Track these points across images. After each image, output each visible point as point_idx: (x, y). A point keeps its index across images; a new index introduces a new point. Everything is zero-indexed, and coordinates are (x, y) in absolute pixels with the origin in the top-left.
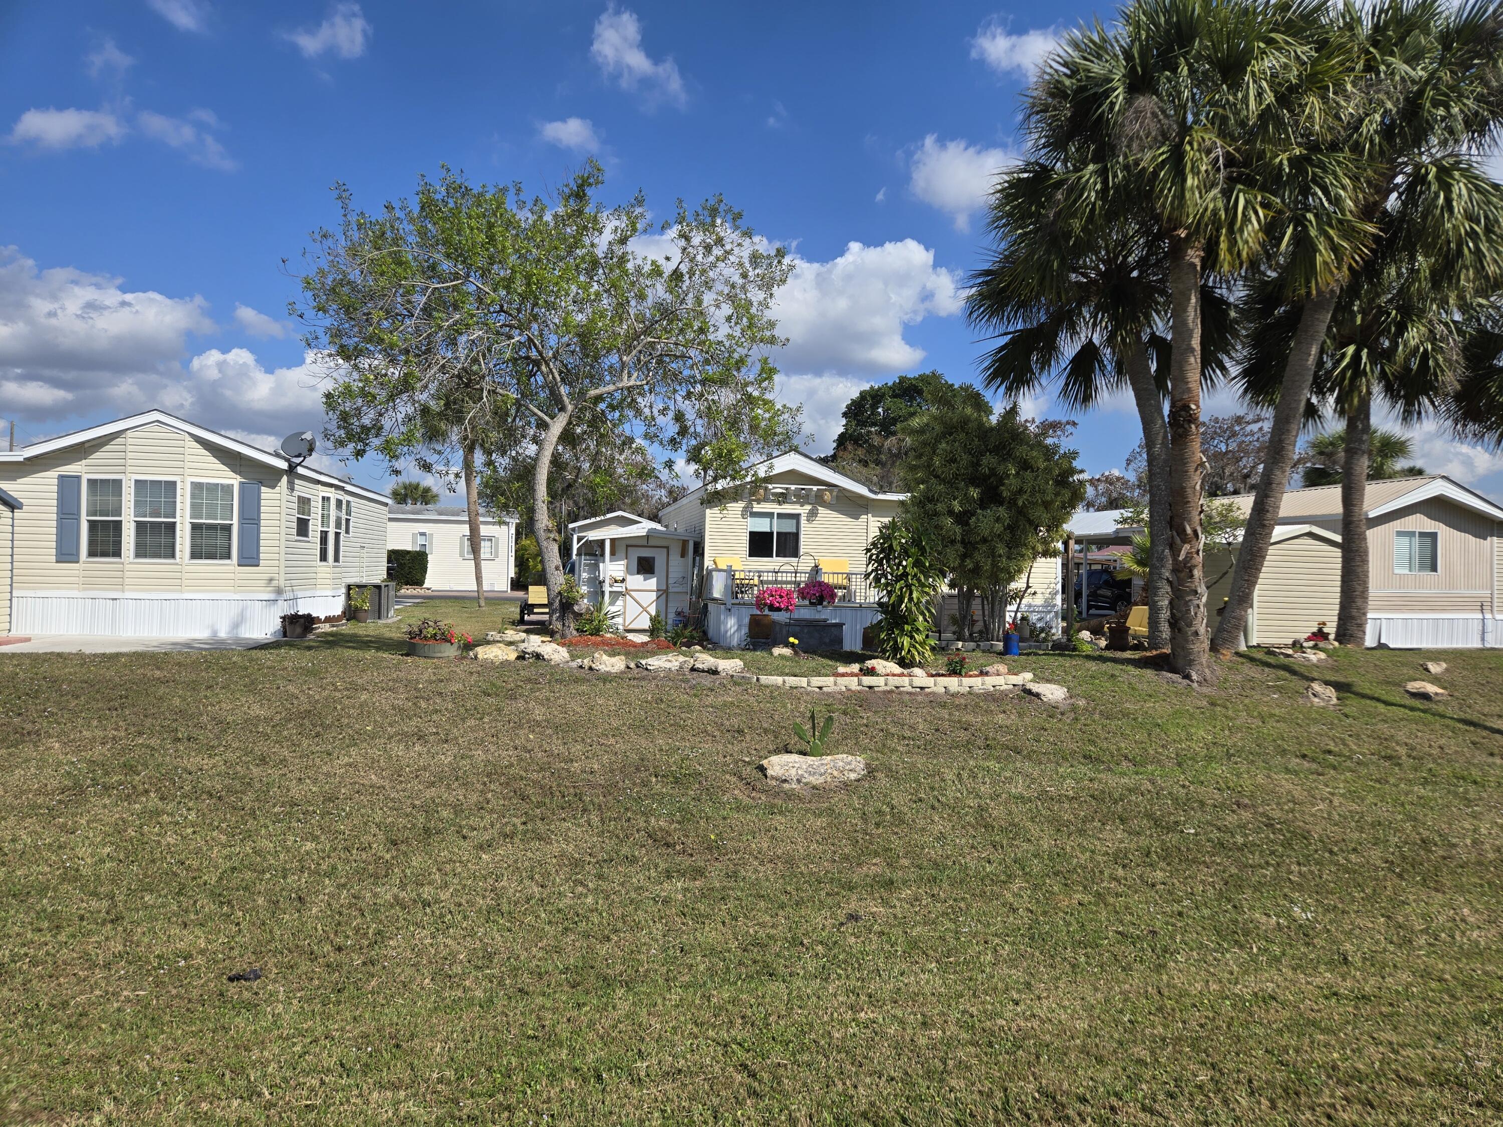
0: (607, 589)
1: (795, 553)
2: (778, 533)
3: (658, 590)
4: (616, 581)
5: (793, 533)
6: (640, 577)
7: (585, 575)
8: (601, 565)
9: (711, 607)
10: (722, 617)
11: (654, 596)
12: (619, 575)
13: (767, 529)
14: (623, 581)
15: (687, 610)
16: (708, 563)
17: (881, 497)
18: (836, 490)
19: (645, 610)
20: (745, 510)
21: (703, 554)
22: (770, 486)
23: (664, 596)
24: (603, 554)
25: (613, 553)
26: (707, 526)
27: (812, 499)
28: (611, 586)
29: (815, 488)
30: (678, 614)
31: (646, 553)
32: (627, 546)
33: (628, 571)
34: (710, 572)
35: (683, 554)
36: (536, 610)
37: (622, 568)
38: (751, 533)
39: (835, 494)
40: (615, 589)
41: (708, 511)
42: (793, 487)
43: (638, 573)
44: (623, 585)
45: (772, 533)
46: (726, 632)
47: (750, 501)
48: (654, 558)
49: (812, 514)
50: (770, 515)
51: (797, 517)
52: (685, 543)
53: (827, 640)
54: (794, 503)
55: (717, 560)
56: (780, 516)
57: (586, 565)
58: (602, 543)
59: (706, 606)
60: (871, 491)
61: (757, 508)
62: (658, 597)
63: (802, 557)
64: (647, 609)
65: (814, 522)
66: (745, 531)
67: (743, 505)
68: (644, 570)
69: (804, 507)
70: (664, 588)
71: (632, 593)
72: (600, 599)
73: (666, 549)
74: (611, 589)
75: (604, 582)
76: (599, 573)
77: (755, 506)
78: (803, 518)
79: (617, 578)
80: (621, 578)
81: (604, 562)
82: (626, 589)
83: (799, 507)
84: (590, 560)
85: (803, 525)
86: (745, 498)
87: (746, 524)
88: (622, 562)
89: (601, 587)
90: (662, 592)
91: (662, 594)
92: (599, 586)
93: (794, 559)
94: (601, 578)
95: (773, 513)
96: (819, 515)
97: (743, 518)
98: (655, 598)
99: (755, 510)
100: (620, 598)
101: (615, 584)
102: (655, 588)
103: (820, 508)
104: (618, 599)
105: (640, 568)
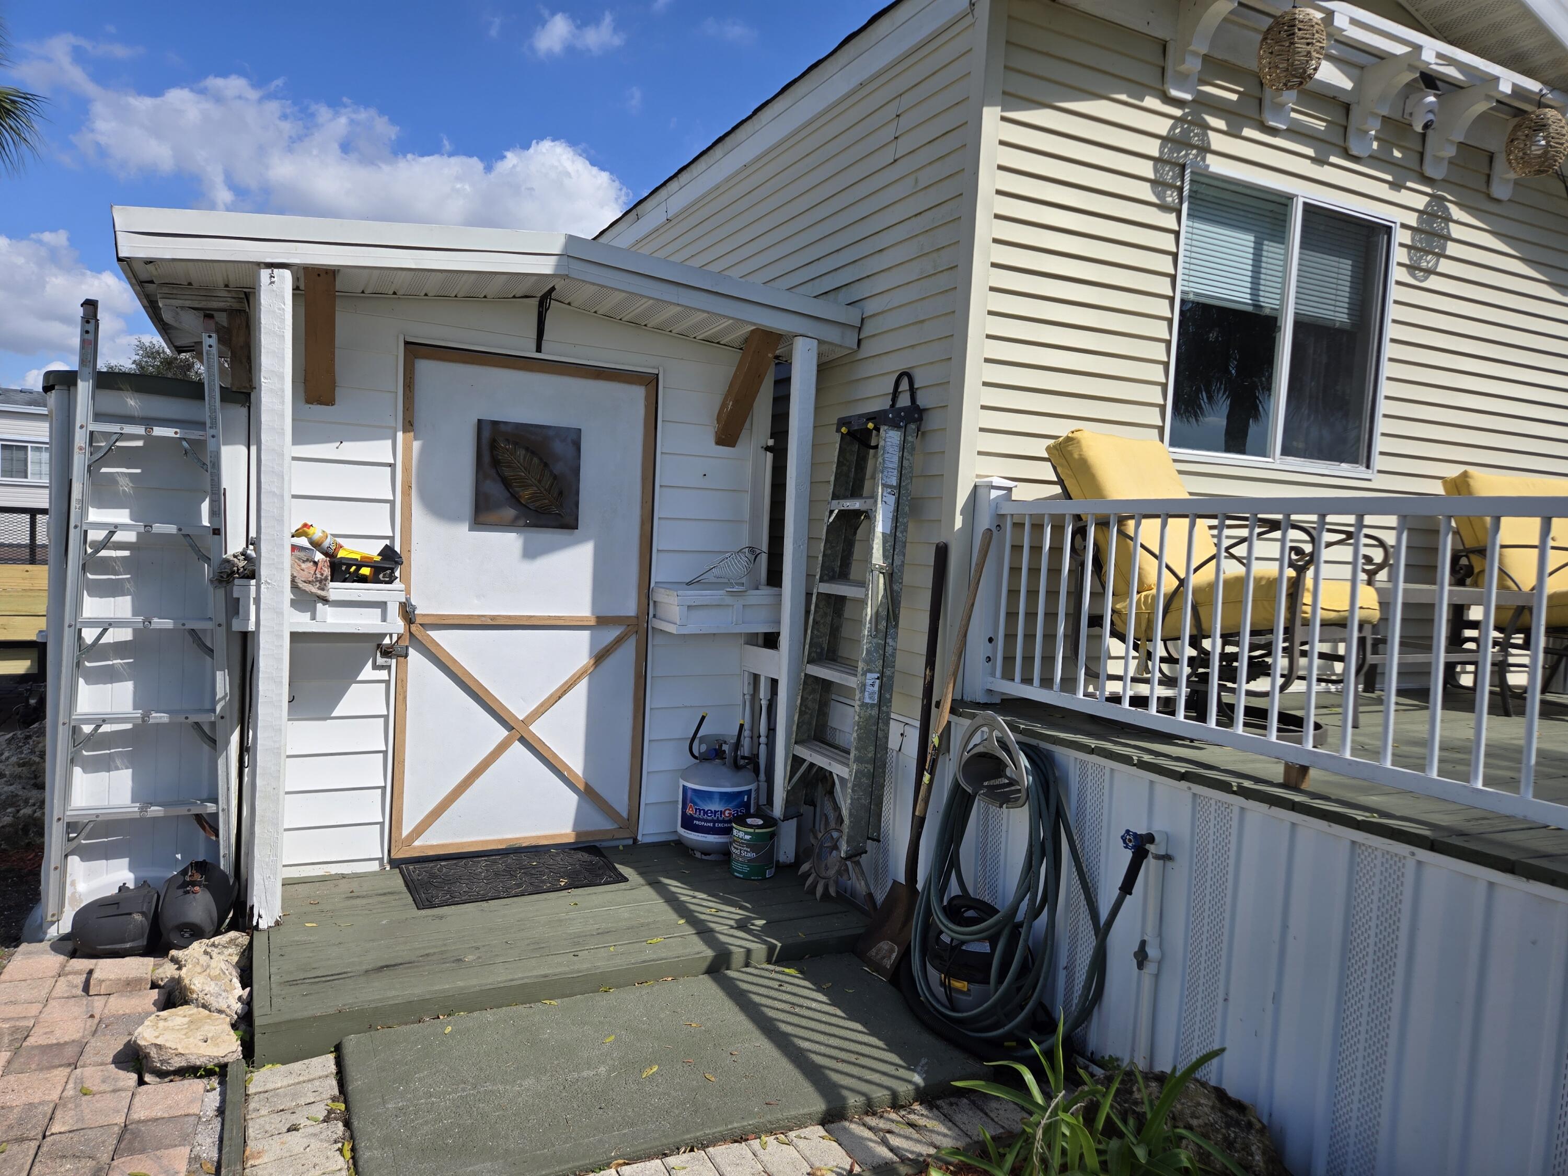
0: (275, 619)
2: (1299, 324)
3: (602, 621)
4: (340, 569)
8: (233, 459)
11: (576, 650)
12: (363, 532)
13: (1240, 295)
14: (388, 563)
16: (979, 466)
19: (519, 733)
20: (1172, 150)
21: (920, 417)
23: (629, 651)
27: (1442, 155)
28: (305, 600)
29: (1506, 80)
30: (722, 753)
31: (524, 402)
32: (413, 352)
33: (420, 499)
35: (730, 429)
37: (380, 482)
38: (1188, 304)
40: (329, 620)
44: (391, 593)
45: (1274, 321)
47: (1198, 109)
48: (573, 438)
49: (1430, 240)
50: (1259, 214)
51: (1371, 241)
54: (1372, 161)
56: (1316, 222)
58: (228, 311)
61: (1227, 155)
62: (600, 657)
63: (1379, 462)
64: (536, 728)
65: (1433, 282)
66: (1164, 286)
67: (1163, 126)
68: (515, 500)
69: (1404, 197)
70: (630, 608)
71: (442, 638)
72: (223, 683)
73: (638, 393)
74: (302, 622)
75: (251, 574)
76: (218, 512)
77: (1217, 141)
78: (1399, 255)
79: (351, 550)
80: (373, 550)
81: (251, 437)
82: (407, 612)
83: (1383, 191)
84: (149, 422)
85: (1395, 292)
86: (1183, 81)
87: (1167, 242)
88: (380, 450)
89: (235, 607)
90: (612, 634)
91: (618, 641)
92: (216, 599)
93: (1345, 468)
94: (235, 544)
95: (1284, 201)
96: (1452, 249)
97: (1163, 207)
98: (583, 658)
99: (1216, 165)
100: (368, 673)
101: (338, 590)
102: (583, 609)
103: (1456, 212)
104: (349, 675)
105: (495, 489)
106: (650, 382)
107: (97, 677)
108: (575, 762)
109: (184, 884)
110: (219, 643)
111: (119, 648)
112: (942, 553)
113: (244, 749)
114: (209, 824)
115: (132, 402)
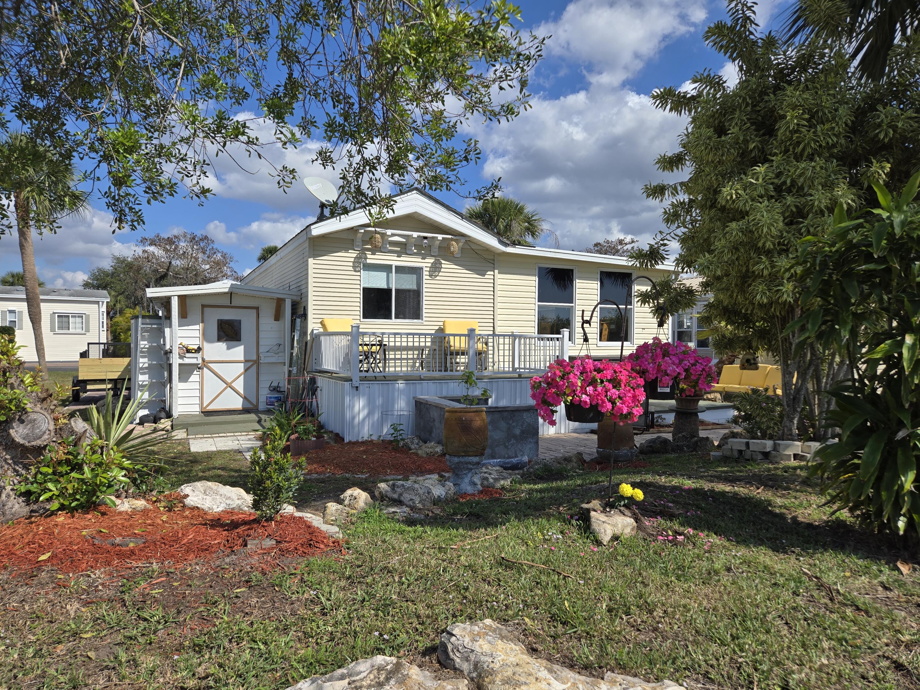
0: (176, 361)
1: (416, 314)
2: (397, 291)
3: (246, 361)
4: (188, 351)
5: (414, 291)
6: (222, 345)
7: (144, 344)
8: (167, 331)
9: (321, 381)
10: (347, 399)
11: (241, 367)
12: (193, 344)
13: (384, 286)
14: (199, 350)
15: (285, 386)
16: (313, 325)
17: (510, 250)
18: (463, 240)
19: (229, 385)
20: (357, 260)
21: (305, 316)
22: (389, 232)
23: (254, 368)
24: (168, 317)
25: (183, 315)
26: (311, 280)
27: (435, 251)
28: (181, 357)
29: (440, 237)
30: (275, 389)
31: (229, 315)
32: (203, 306)
33: (206, 337)
34: (316, 338)
35: (277, 317)
36: (89, 387)
37: (197, 334)
38: (365, 289)
39: (461, 244)
40: (186, 361)
41: (311, 261)
42: (415, 234)
43: (219, 339)
44: (199, 355)
45: (390, 290)
46: (353, 418)
47: (363, 251)
48: (239, 322)
49: (435, 269)
50: (387, 268)
51: (417, 271)
52: (280, 302)
53: (517, 432)
54: (415, 254)
55: (327, 323)
56: (399, 269)
57: (144, 330)
58: (166, 302)
59: (313, 381)
60: (501, 242)
61: (372, 259)
62: (246, 370)
63: (424, 319)
64: (233, 384)
65: (438, 278)
66: (358, 287)
67: (355, 255)
68: (227, 335)
69: (426, 260)
70: (255, 358)
71: (211, 365)
72: (166, 374)
73: (255, 311)
74: (181, 361)
75: (171, 352)
76: (164, 341)
77: (369, 256)
78: (425, 273)
79: (190, 347)
80: (196, 347)
81: (170, 326)
82: (203, 360)
83: (420, 260)
84: (152, 324)
85: (425, 281)
86: (358, 246)
87: (358, 278)
88: (197, 327)
89: (168, 359)
90: (251, 363)
91: (252, 365)
92: (164, 358)
93: (415, 321)
94: (168, 347)
95: (391, 266)
96: (442, 270)
97: (355, 271)
98: (242, 370)
99: (369, 261)
100: (195, 372)
101: (188, 355)
102: (242, 358)
103: (443, 262)
104: (191, 373)
105: (222, 334)
106: (257, 309)
107: (143, 374)
108: (242, 392)
109: (160, 411)
110: (166, 366)
111: (146, 368)
112: (306, 343)
113: (171, 388)
114: (164, 401)
115: (148, 321)
